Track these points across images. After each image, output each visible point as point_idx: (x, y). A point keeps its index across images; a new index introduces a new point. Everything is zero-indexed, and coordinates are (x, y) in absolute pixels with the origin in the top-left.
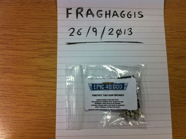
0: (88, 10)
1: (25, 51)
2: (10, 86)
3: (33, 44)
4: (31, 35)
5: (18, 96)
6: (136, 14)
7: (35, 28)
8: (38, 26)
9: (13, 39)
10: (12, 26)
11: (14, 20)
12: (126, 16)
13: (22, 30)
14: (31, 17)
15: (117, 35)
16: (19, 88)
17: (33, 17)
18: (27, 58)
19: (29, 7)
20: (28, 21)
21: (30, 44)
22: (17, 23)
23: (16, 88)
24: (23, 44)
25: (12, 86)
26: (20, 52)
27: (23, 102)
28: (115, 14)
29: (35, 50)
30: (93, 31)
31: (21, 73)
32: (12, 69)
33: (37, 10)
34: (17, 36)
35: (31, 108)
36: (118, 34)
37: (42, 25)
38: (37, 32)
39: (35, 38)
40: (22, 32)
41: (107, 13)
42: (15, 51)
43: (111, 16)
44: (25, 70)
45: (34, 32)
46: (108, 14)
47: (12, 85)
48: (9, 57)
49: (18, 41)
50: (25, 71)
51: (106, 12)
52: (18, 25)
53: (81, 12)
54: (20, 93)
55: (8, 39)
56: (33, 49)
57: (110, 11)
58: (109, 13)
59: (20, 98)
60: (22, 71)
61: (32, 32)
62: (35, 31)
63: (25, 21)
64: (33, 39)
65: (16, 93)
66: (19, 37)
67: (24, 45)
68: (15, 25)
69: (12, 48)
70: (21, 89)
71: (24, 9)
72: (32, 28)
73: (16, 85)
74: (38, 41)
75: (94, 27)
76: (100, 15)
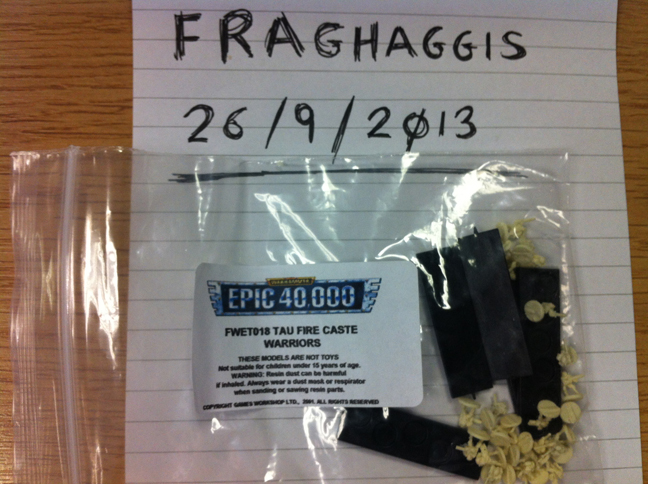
0: (276, 23)
6: (492, 42)
12: (448, 50)
28: (399, 39)
30: (299, 120)
36: (412, 136)
41: (362, 38)
43: (382, 48)
46: (366, 42)
51: (358, 31)
53: (244, 30)
58: (369, 37)
75: (300, 102)
76: (330, 45)
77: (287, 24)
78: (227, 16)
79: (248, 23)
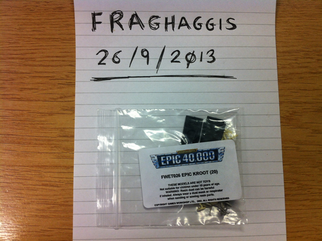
0: (133, 16)
1: (36, 101)
2: (11, 168)
3: (51, 89)
4: (46, 71)
5: (26, 186)
7: (52, 57)
8: (60, 55)
9: (13, 80)
10: (11, 54)
11: (15, 43)
12: (204, 26)
13: (30, 63)
14: (46, 37)
15: (186, 62)
16: (28, 171)
17: (48, 37)
18: (40, 114)
19: (41, 17)
20: (41, 44)
21: (44, 88)
22: (19, 48)
23: (22, 171)
24: (32, 89)
25: (13, 168)
26: (26, 103)
27: (34, 197)
28: (183, 22)
29: (55, 100)
30: (143, 56)
31: (30, 143)
32: (12, 135)
33: (57, 23)
34: (21, 73)
35: (49, 208)
37: (66, 52)
38: (57, 66)
39: (54, 77)
40: (30, 65)
41: (168, 22)
42: (17, 103)
43: (176, 26)
44: (37, 138)
45: (52, 66)
47: (13, 166)
48: (7, 113)
49: (22, 83)
50: (36, 140)
51: (166, 19)
52: (22, 52)
53: (120, 19)
54: (29, 180)
55: (4, 79)
56: (52, 97)
57: (173, 18)
58: (171, 22)
59: (28, 189)
60: (31, 139)
61: (49, 66)
62: (54, 63)
63: (34, 45)
64: (50, 78)
65: (21, 181)
66: (24, 75)
67: (34, 91)
68: (15, 52)
69: (11, 96)
70: (29, 173)
71: (33, 21)
72: (49, 57)
73: (21, 165)
74: (60, 82)
75: (143, 48)
76: (155, 25)
77: (137, 16)
78: (113, 13)
79: (121, 16)
